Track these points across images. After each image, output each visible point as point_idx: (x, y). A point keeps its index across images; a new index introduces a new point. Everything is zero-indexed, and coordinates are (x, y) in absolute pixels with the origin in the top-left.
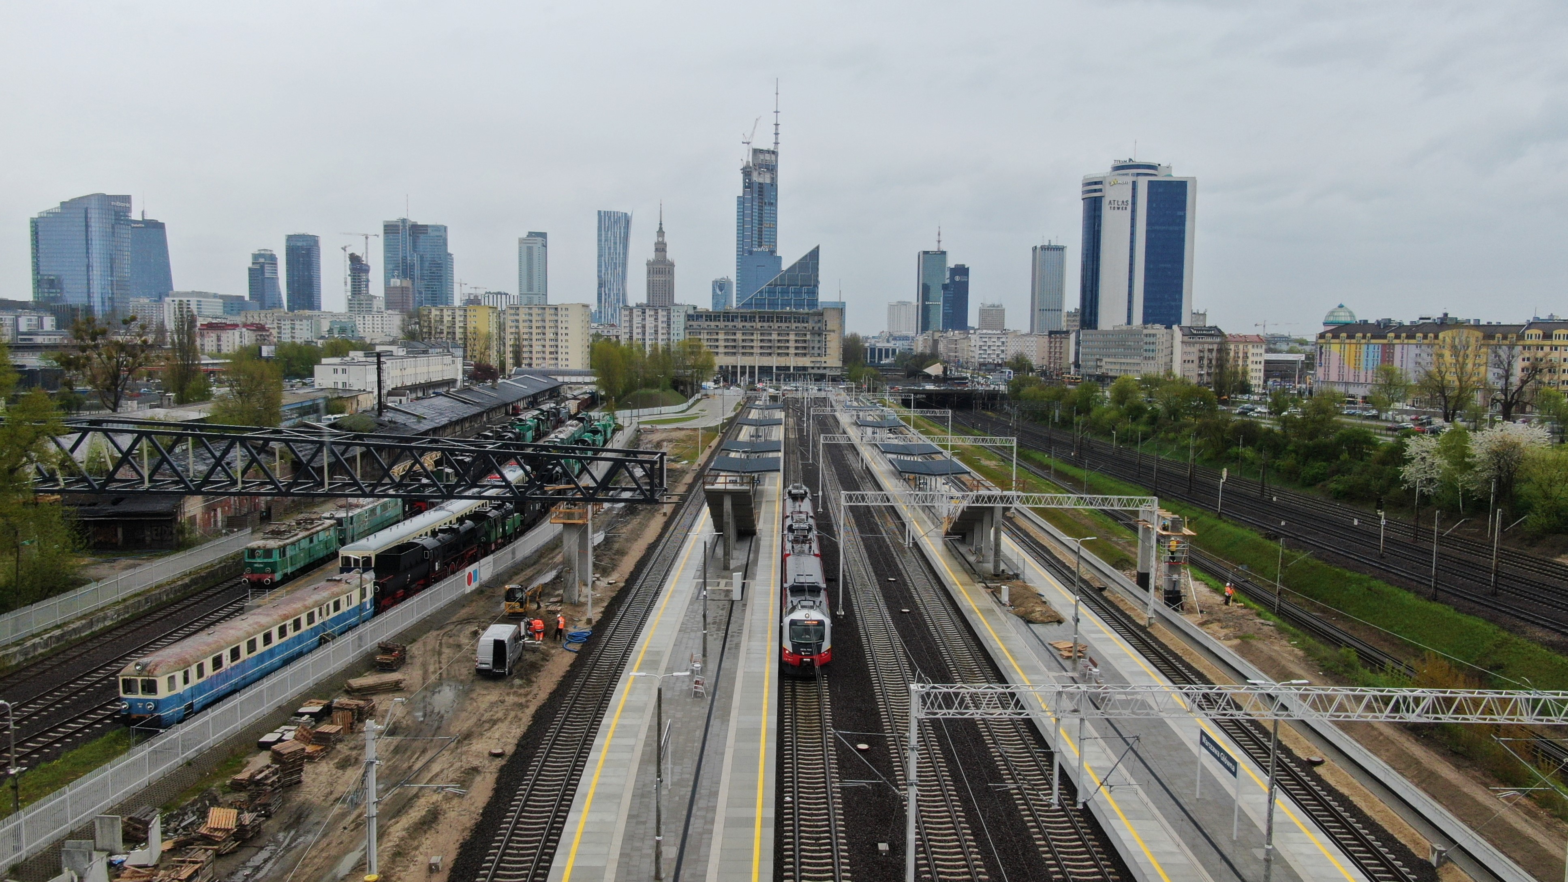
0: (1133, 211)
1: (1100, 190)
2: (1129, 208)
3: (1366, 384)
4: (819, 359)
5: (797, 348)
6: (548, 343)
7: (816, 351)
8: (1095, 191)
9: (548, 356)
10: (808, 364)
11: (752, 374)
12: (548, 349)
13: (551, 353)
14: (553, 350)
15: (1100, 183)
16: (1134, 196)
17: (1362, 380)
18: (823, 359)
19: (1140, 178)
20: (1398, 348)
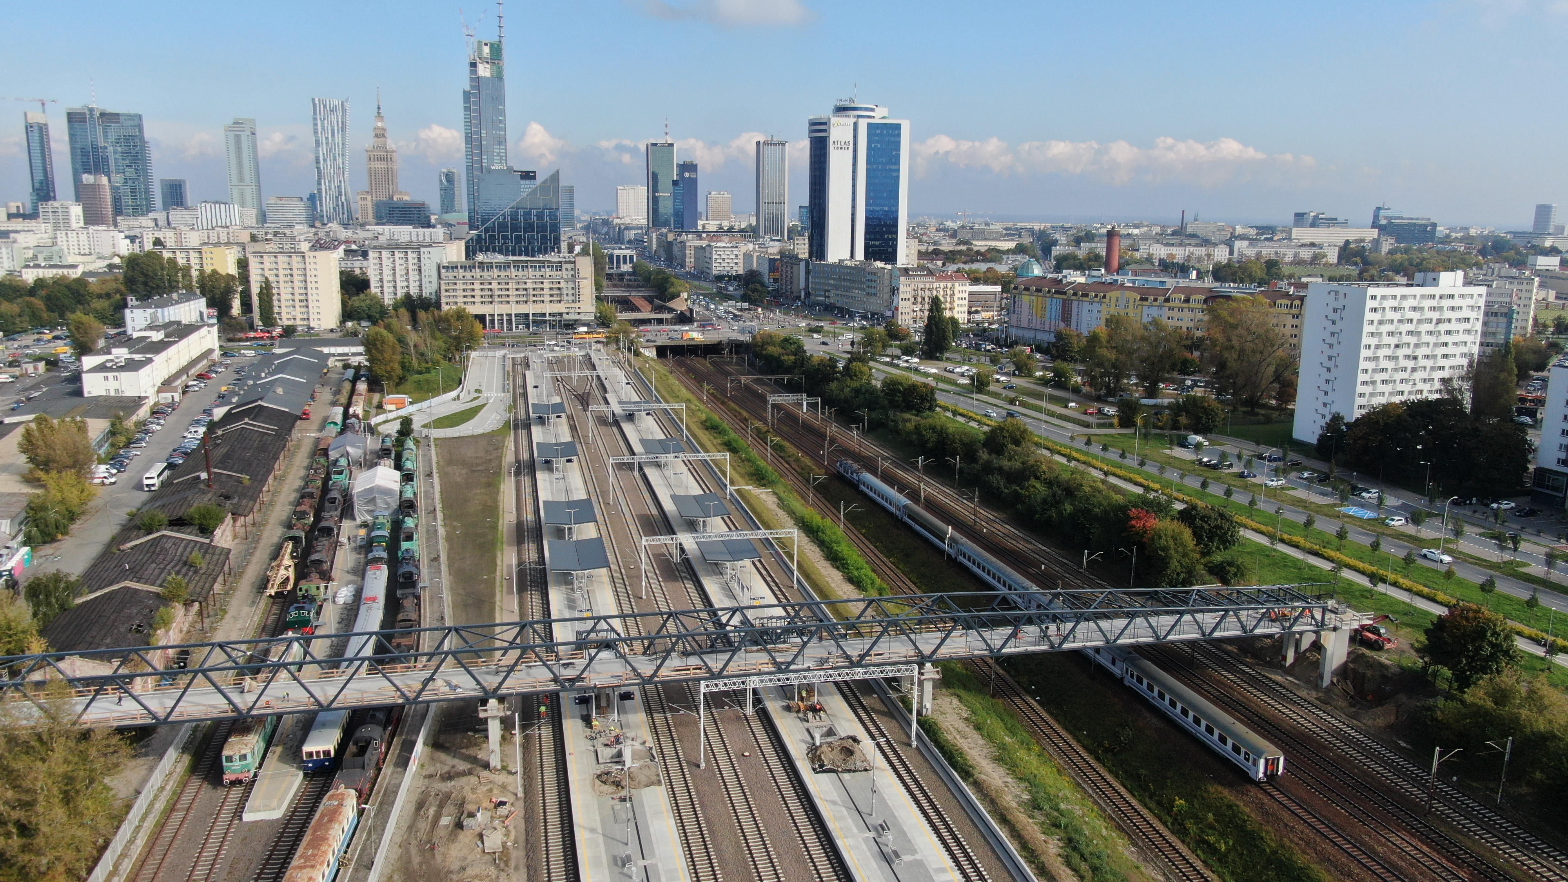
0: (855, 151)
1: (825, 131)
2: (851, 147)
3: (1050, 332)
4: (573, 305)
5: (551, 295)
6: (297, 291)
7: (571, 298)
8: (820, 131)
9: (297, 304)
10: (564, 311)
11: (510, 321)
12: (297, 297)
13: (301, 301)
14: (303, 298)
15: (824, 124)
16: (855, 137)
17: (1047, 328)
18: (577, 305)
19: (860, 120)
20: (1075, 304)
